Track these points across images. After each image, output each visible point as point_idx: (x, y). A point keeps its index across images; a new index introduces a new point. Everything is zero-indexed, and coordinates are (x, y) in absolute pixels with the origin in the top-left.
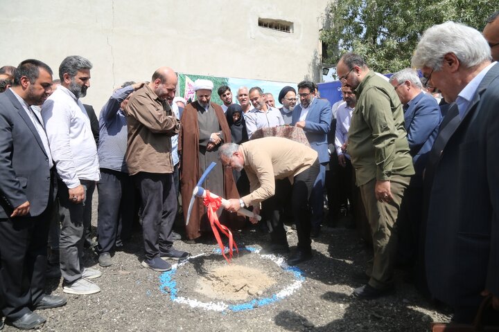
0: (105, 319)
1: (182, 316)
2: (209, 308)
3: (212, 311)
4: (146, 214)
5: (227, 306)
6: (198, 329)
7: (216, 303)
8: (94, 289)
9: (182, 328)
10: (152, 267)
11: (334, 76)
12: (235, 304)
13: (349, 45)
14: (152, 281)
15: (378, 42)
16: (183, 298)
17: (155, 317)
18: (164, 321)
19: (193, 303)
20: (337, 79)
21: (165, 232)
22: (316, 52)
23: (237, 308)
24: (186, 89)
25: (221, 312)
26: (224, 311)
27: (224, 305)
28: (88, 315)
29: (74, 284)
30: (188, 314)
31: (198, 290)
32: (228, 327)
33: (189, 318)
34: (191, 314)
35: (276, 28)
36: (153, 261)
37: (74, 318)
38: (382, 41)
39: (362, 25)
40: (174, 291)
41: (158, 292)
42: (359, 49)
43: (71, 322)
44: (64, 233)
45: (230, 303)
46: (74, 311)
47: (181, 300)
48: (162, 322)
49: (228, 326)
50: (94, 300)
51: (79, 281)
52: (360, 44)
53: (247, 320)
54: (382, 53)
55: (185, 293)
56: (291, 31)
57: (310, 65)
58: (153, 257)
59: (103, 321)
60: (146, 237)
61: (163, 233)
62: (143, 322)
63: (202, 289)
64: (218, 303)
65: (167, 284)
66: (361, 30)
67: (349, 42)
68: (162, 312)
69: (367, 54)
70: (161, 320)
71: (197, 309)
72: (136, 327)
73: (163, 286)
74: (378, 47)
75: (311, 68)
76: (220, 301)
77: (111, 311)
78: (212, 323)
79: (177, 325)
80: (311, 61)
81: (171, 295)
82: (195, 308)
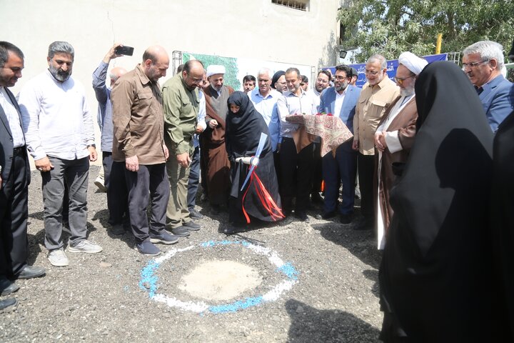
0: (75, 316)
1: (156, 316)
2: (188, 308)
3: (190, 311)
5: (207, 306)
6: (171, 332)
7: (196, 303)
9: (153, 330)
10: (141, 252)
11: (351, 59)
12: (216, 305)
13: (369, 26)
14: (132, 276)
15: (401, 23)
16: (162, 296)
17: (127, 316)
18: (137, 321)
19: (172, 302)
20: (355, 63)
21: (157, 214)
22: (332, 34)
23: (217, 309)
25: (198, 314)
26: (203, 312)
27: (204, 304)
30: (163, 314)
31: (181, 287)
32: (204, 331)
33: (163, 318)
35: (291, 6)
37: (42, 314)
38: (405, 22)
39: (384, 4)
40: (153, 287)
41: (136, 288)
42: (379, 31)
43: (37, 319)
45: (211, 303)
46: (44, 306)
47: (160, 298)
48: (134, 322)
49: (203, 329)
50: (67, 295)
52: (380, 25)
53: (226, 324)
54: (403, 36)
56: (307, 9)
57: (324, 49)
59: (71, 318)
60: (133, 222)
62: (114, 321)
63: (186, 285)
64: (198, 303)
65: (147, 280)
66: (383, 10)
67: (370, 23)
68: (136, 311)
69: (388, 37)
70: (133, 320)
71: (174, 309)
72: (105, 327)
73: (143, 281)
74: (400, 28)
75: (326, 51)
76: (201, 300)
77: (82, 308)
78: (187, 325)
79: (149, 327)
80: (327, 44)
81: (149, 291)
82: (171, 308)
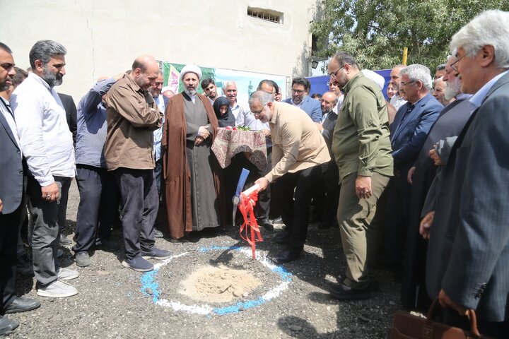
0: (83, 324)
1: (165, 320)
2: (193, 312)
3: (196, 314)
4: (126, 211)
5: (212, 309)
6: (181, 334)
7: (200, 306)
8: (71, 291)
9: (164, 333)
10: (132, 267)
11: (323, 70)
12: (220, 307)
13: (339, 39)
14: (133, 283)
15: (369, 37)
16: (165, 301)
17: (136, 322)
18: (146, 326)
19: (177, 306)
21: (146, 230)
22: (305, 45)
23: (222, 311)
24: (169, 79)
25: (205, 316)
26: (209, 314)
27: (209, 307)
28: (65, 320)
29: (49, 287)
30: (171, 318)
31: (181, 292)
32: (214, 331)
33: (171, 322)
34: (175, 318)
35: (265, 18)
36: (134, 261)
37: (49, 324)
38: (372, 36)
39: (353, 19)
40: (156, 293)
41: (139, 294)
42: (349, 44)
43: (45, 328)
44: (37, 232)
45: (215, 305)
46: (50, 316)
47: (163, 303)
48: (144, 327)
49: (212, 329)
50: (71, 304)
51: (54, 283)
52: (350, 38)
53: (233, 324)
54: (372, 49)
55: (169, 294)
56: (281, 21)
57: (299, 59)
58: (134, 256)
59: (80, 326)
60: (126, 236)
61: (144, 232)
62: (124, 327)
63: (185, 290)
64: (203, 306)
65: (149, 286)
66: (352, 24)
67: (340, 36)
68: (143, 316)
69: (357, 49)
70: (142, 325)
71: (180, 312)
72: (116, 333)
73: (145, 287)
74: (369, 42)
75: (300, 61)
76: (205, 303)
77: (90, 316)
78: (196, 327)
79: (159, 330)
80: (300, 55)
81: (152, 297)
82: (178, 312)
